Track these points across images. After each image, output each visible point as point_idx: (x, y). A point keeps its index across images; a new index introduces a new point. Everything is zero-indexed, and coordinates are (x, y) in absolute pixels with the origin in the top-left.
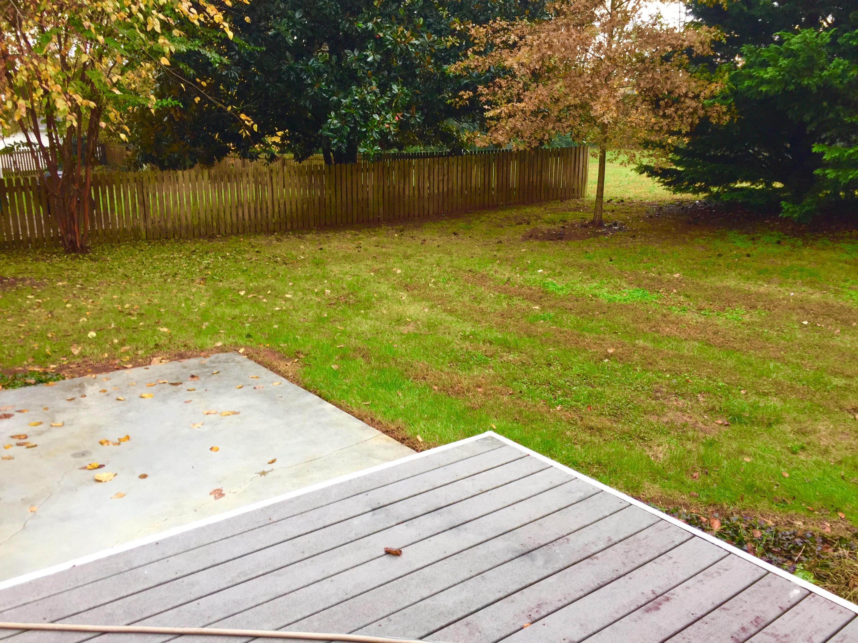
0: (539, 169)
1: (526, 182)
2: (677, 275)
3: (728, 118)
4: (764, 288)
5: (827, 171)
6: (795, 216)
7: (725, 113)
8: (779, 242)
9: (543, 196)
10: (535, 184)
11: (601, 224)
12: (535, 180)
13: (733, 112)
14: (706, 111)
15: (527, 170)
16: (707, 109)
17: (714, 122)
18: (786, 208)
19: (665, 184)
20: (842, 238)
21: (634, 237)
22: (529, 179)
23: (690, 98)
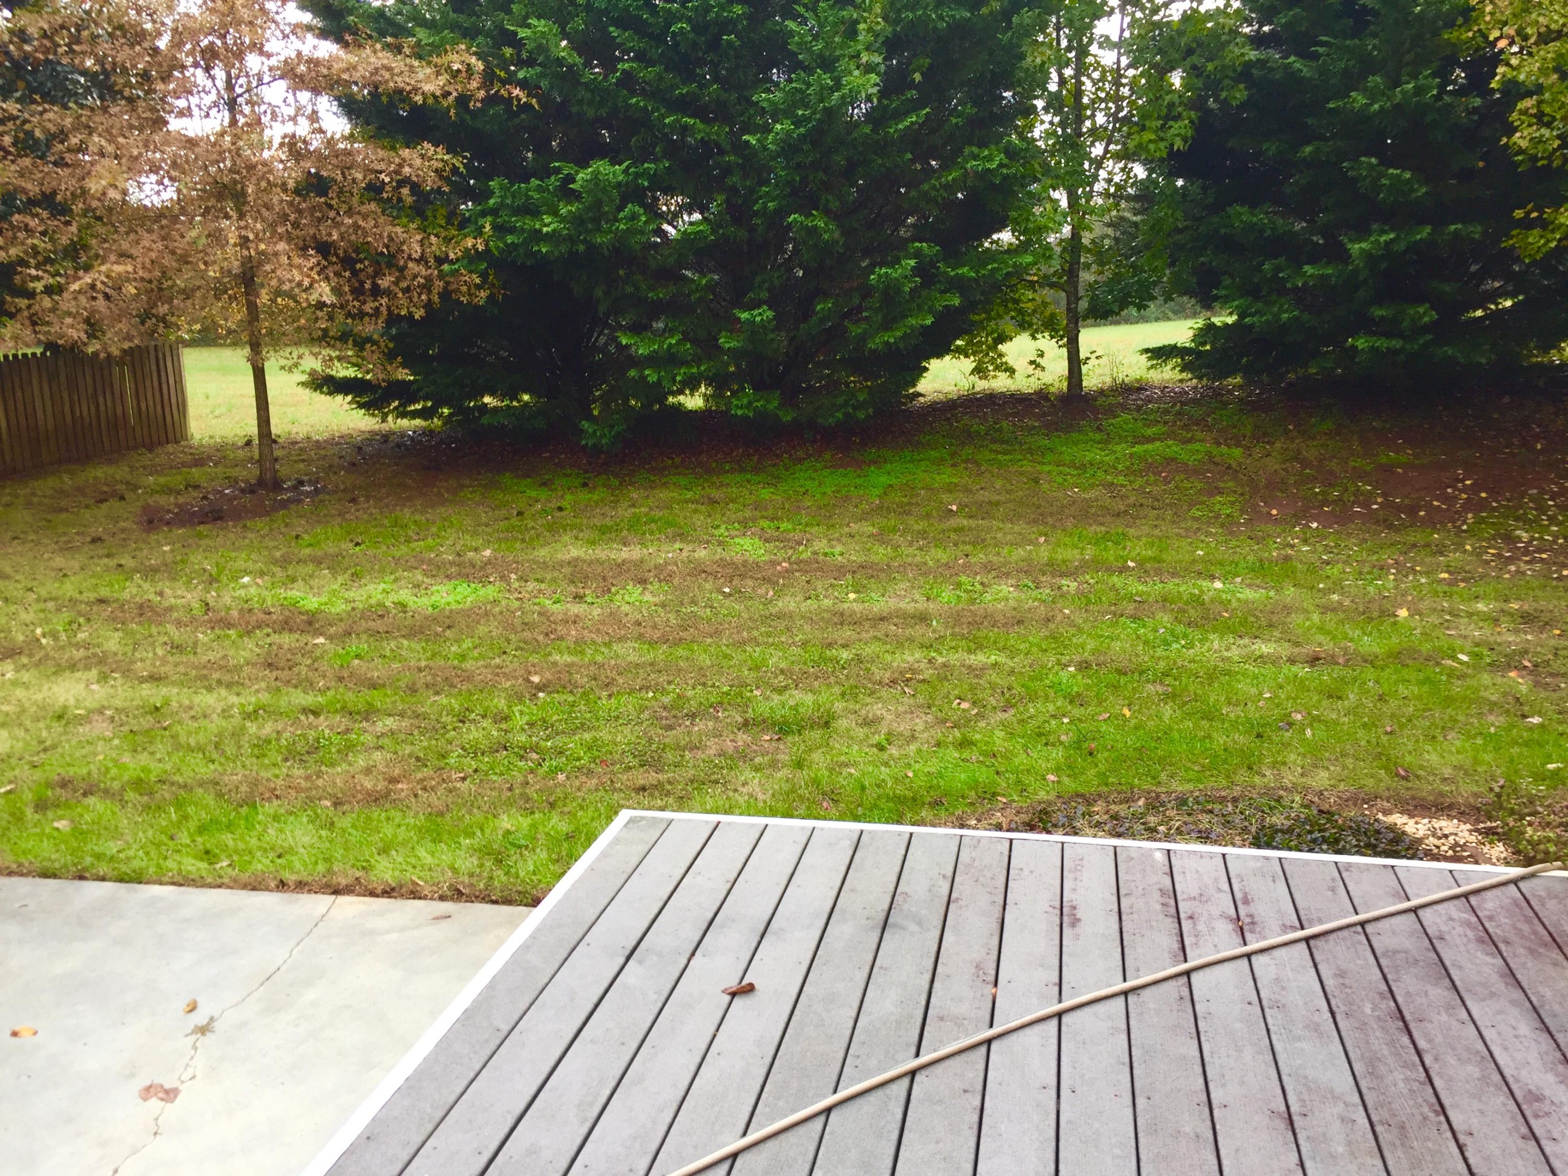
0: (90, 391)
1: (69, 419)
2: (487, 553)
3: (483, 294)
4: (625, 554)
5: (647, 372)
6: (604, 441)
7: (479, 287)
8: (585, 485)
9: (107, 445)
10: (87, 421)
11: (276, 485)
12: (85, 413)
13: (493, 285)
14: (447, 283)
15: (65, 394)
16: (447, 279)
17: (464, 300)
18: (590, 431)
19: (361, 406)
20: (664, 468)
21: (353, 500)
22: (72, 412)
23: (415, 260)
